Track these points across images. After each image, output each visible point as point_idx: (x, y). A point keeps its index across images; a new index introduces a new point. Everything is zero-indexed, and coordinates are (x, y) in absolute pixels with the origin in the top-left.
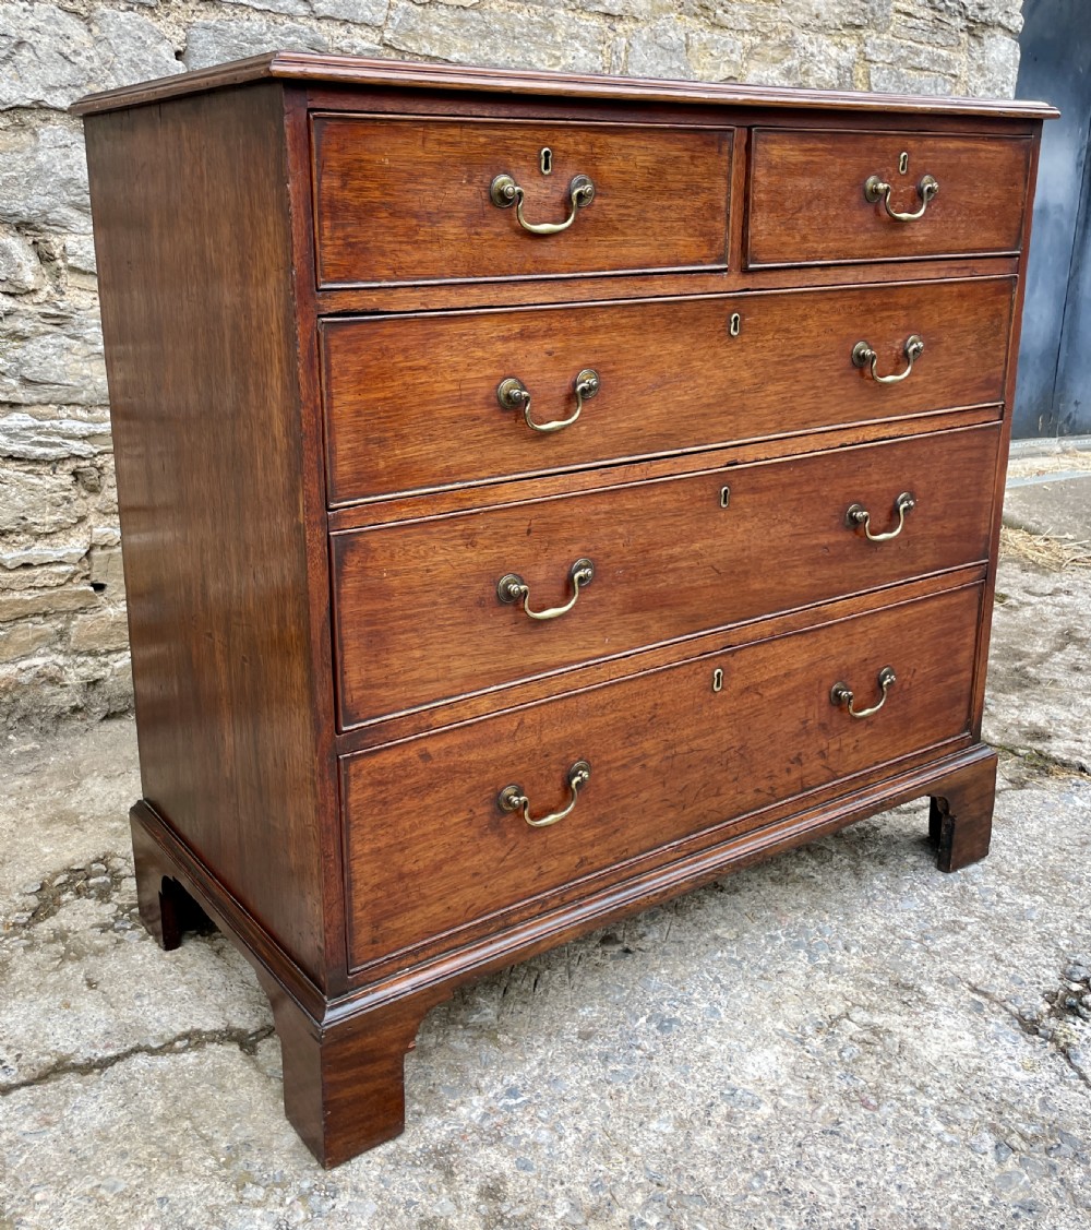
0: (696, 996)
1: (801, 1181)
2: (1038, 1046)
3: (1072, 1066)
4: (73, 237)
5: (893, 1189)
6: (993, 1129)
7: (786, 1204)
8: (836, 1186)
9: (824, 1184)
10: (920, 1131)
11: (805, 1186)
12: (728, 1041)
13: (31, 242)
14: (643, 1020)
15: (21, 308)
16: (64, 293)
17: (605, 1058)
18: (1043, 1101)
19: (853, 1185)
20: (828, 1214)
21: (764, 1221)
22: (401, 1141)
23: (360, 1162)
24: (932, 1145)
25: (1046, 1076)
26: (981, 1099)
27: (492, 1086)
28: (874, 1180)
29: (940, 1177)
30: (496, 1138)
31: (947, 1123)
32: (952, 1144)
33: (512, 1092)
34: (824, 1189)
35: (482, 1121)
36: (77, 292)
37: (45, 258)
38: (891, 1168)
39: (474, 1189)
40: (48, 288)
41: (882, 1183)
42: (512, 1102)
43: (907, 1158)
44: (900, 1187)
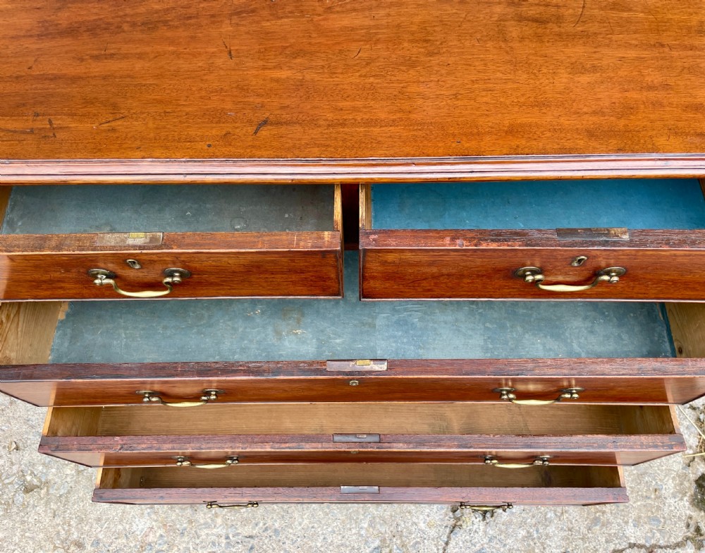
1: (296, 512)
2: (447, 518)
3: (449, 537)
5: (322, 538)
6: (384, 541)
7: (283, 517)
8: (306, 522)
9: (302, 518)
10: (356, 522)
11: (296, 515)
18: (417, 543)
19: (311, 526)
20: (291, 531)
21: (271, 517)
24: (354, 531)
25: (433, 533)
26: (394, 525)
28: (319, 530)
29: (342, 545)
31: (370, 526)
32: (362, 536)
34: (300, 520)
38: (330, 529)
41: (320, 533)
43: (340, 529)
44: (324, 538)
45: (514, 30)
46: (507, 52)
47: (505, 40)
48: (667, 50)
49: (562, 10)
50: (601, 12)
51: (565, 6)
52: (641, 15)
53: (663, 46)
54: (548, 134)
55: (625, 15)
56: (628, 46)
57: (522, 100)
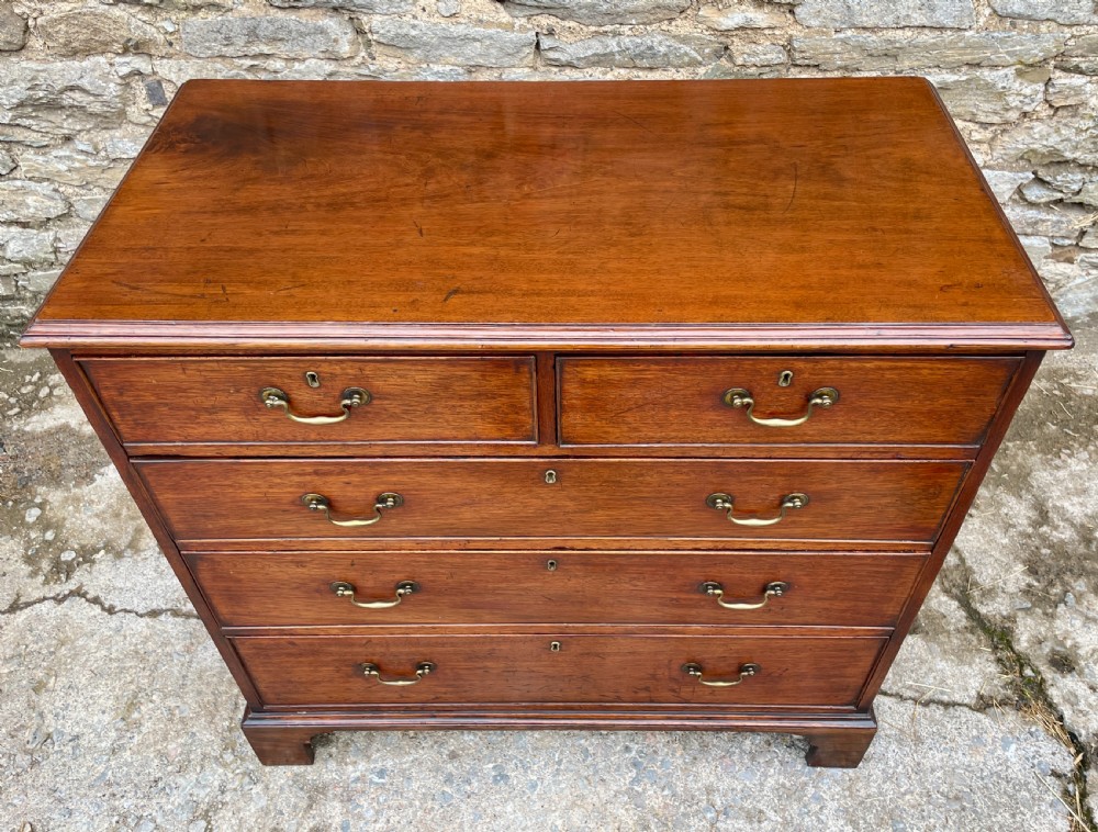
0: (535, 767)
4: (378, 18)
12: (519, 814)
13: (347, 18)
14: (491, 766)
15: (341, 70)
16: (374, 59)
17: (449, 780)
22: (309, 768)
23: (281, 769)
27: (376, 761)
30: (348, 798)
33: (381, 773)
35: (353, 782)
36: (385, 57)
37: (360, 32)
39: (311, 825)
40: (363, 54)
42: (376, 779)
45: (720, 216)
46: (712, 234)
47: (711, 224)
48: (879, 233)
49: (770, 200)
50: (812, 201)
51: (774, 195)
52: (854, 204)
53: (875, 230)
54: (755, 305)
55: (837, 203)
56: (837, 230)
57: (728, 275)
